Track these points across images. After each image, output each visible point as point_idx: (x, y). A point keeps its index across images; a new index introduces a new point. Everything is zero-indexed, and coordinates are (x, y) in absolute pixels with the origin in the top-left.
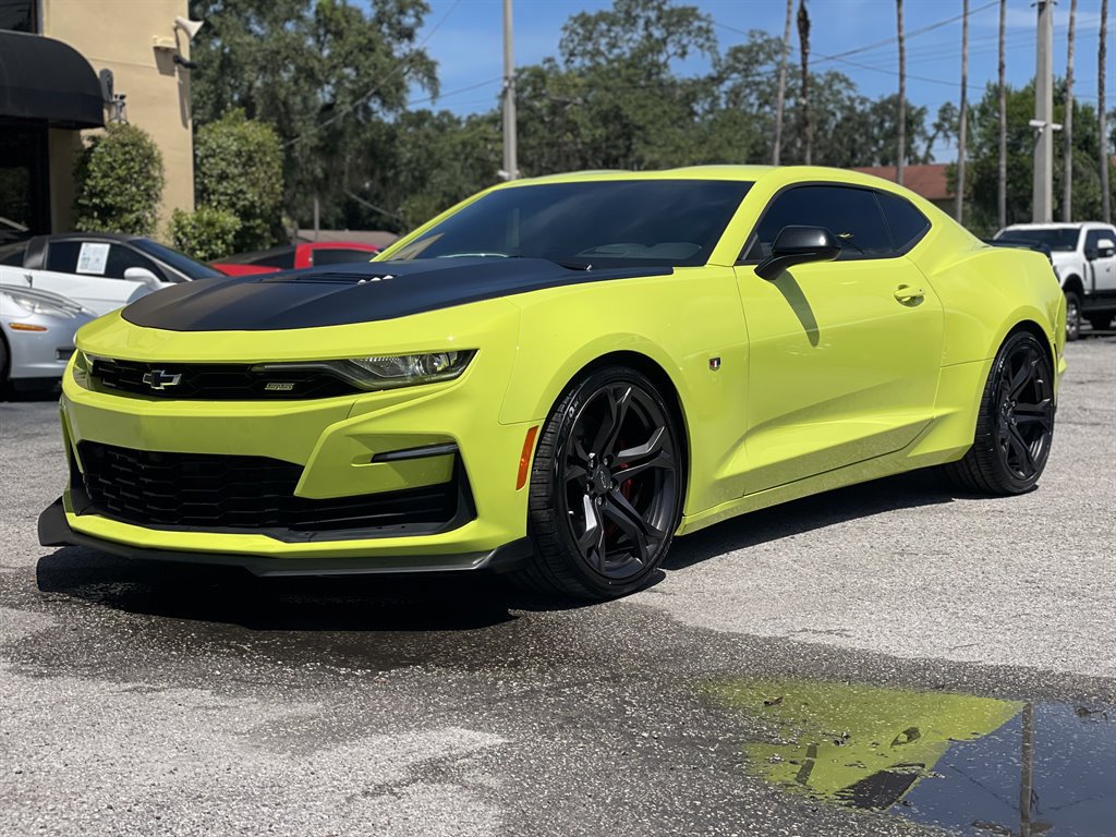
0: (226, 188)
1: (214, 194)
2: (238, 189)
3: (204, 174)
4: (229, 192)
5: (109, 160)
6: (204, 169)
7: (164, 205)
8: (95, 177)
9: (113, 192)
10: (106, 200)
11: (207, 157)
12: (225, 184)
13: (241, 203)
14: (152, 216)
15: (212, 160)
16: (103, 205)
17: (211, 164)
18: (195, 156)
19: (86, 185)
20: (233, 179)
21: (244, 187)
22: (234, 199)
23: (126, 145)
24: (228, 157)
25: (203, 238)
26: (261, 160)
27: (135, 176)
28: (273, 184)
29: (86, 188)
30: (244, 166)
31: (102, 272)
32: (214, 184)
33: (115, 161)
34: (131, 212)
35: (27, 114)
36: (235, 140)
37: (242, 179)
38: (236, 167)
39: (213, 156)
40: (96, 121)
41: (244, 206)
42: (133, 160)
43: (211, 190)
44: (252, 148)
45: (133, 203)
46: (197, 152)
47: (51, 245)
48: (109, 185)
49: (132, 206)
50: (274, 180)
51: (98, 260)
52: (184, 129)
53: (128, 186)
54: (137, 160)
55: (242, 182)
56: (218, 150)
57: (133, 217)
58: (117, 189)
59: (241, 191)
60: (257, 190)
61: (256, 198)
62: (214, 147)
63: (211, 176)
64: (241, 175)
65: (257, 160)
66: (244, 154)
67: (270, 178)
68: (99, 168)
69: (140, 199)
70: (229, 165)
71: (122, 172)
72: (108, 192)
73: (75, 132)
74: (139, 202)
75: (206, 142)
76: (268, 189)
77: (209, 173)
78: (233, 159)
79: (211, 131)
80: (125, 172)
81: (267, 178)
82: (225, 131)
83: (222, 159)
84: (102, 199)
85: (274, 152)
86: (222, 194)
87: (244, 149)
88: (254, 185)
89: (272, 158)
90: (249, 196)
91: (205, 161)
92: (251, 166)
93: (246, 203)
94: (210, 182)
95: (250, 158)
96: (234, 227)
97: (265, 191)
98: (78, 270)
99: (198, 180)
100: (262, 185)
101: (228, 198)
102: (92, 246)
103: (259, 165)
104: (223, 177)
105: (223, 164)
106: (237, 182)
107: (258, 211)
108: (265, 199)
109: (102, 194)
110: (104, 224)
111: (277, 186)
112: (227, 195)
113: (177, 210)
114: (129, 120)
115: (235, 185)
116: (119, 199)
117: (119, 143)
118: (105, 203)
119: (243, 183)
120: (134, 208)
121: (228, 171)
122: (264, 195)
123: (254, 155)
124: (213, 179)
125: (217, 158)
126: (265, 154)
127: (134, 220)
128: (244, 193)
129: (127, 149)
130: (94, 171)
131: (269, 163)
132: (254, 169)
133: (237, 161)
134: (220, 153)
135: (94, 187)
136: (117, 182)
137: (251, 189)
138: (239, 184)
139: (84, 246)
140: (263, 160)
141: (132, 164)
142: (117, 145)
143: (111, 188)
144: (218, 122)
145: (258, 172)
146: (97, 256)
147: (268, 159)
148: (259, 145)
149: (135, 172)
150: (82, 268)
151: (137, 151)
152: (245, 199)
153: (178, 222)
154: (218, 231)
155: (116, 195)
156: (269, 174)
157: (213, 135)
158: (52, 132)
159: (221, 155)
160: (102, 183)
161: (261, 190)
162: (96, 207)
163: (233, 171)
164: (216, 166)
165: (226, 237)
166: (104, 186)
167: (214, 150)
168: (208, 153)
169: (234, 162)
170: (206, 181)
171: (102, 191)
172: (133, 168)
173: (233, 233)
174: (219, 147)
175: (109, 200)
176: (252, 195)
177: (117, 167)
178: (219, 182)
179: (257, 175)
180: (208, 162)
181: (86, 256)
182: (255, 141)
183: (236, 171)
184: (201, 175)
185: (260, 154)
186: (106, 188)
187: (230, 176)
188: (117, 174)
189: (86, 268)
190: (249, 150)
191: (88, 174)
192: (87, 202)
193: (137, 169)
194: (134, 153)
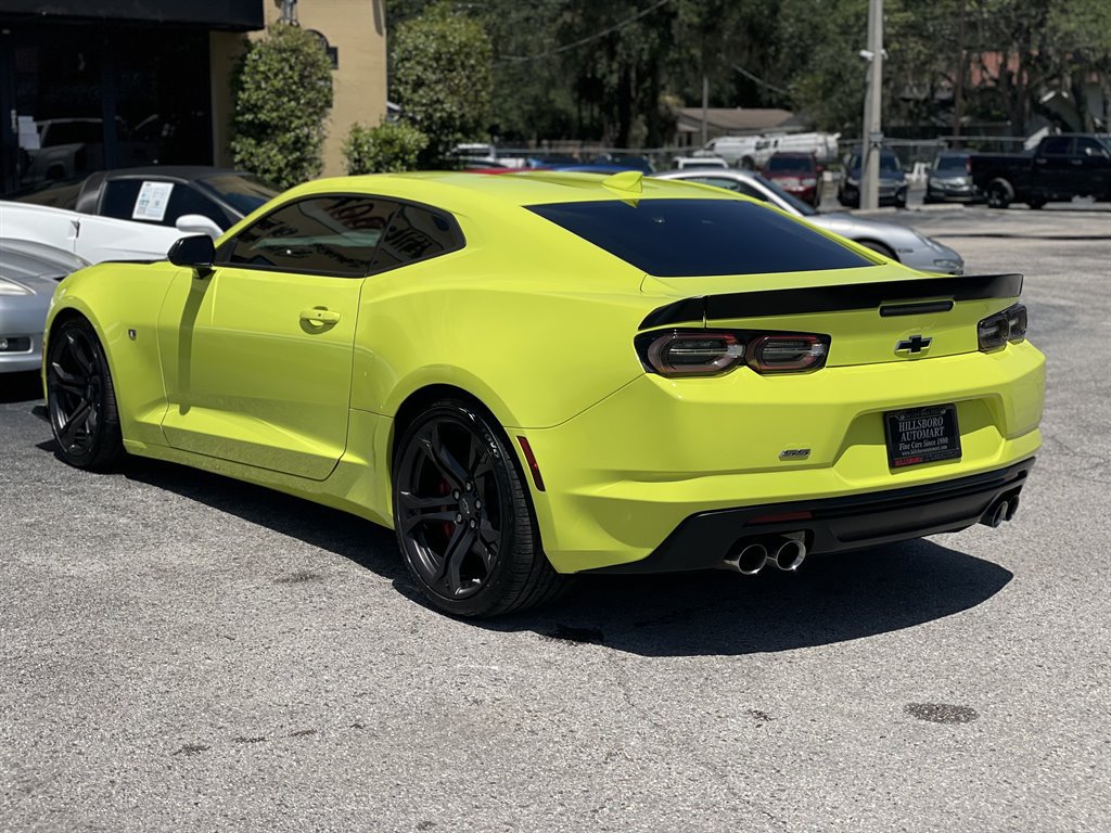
0: (422, 97)
1: (408, 104)
2: (435, 98)
3: (399, 80)
4: (424, 101)
5: (262, 68)
6: (399, 75)
7: (331, 120)
8: (249, 89)
9: (268, 107)
10: (259, 116)
11: (402, 60)
12: (421, 92)
13: (438, 115)
14: (318, 132)
15: (408, 65)
16: (257, 121)
17: (407, 69)
18: (389, 57)
19: (239, 99)
20: (429, 86)
21: (441, 96)
22: (430, 111)
23: (285, 51)
24: (425, 60)
25: (380, 158)
26: (462, 64)
27: (294, 87)
28: (477, 92)
29: (239, 102)
30: (442, 72)
31: (161, 218)
32: (409, 91)
33: (269, 70)
34: (288, 130)
35: (160, 17)
36: (434, 40)
37: (440, 87)
38: (434, 73)
39: (408, 59)
40: (260, 25)
41: (441, 118)
42: (291, 68)
44: (452, 50)
45: (293, 119)
46: (393, 54)
47: (112, 184)
48: (264, 97)
49: (291, 122)
50: (479, 87)
51: (157, 203)
52: (376, 35)
53: (286, 99)
54: (297, 68)
55: (441, 92)
56: (414, 53)
57: (290, 136)
58: (272, 104)
59: (438, 101)
60: (456, 99)
61: (454, 109)
62: (411, 48)
63: (407, 83)
64: (438, 82)
65: (459, 63)
66: (443, 56)
67: (474, 85)
68: (252, 78)
69: (299, 114)
70: (425, 69)
71: (278, 83)
72: (262, 107)
74: (300, 118)
75: (404, 42)
76: (471, 97)
77: (403, 79)
78: (430, 63)
79: (410, 29)
80: (282, 82)
81: (470, 84)
82: (425, 29)
83: (419, 63)
84: (255, 114)
85: (482, 53)
86: (417, 104)
87: (444, 50)
88: (453, 92)
89: (476, 61)
90: (447, 106)
91: (400, 65)
92: (451, 71)
93: (444, 114)
94: (405, 89)
95: (451, 61)
96: (418, 146)
97: (466, 100)
98: (135, 216)
99: (393, 87)
100: (464, 92)
101: (424, 109)
102: (155, 185)
103: (460, 69)
104: (419, 84)
105: (420, 68)
106: (432, 90)
107: (458, 123)
108: (467, 109)
109: (254, 108)
110: (259, 144)
111: (483, 93)
112: (423, 105)
113: (356, 124)
114: (300, 21)
115: (432, 93)
116: (274, 115)
117: (275, 49)
118: (259, 119)
119: (441, 90)
120: (293, 126)
121: (424, 77)
122: (465, 104)
123: (455, 57)
124: (409, 87)
125: (412, 62)
126: (468, 55)
127: (293, 139)
128: (442, 103)
129: (284, 55)
130: (247, 82)
131: (472, 66)
132: (454, 74)
133: (435, 65)
134: (416, 55)
135: (248, 101)
136: (272, 96)
137: (450, 98)
138: (436, 93)
139: (145, 184)
140: (466, 63)
141: (290, 73)
142: (272, 51)
143: (266, 102)
144: (420, 18)
145: (459, 78)
146: (157, 198)
147: (472, 62)
148: (463, 45)
149: (294, 83)
150: (138, 213)
151: (297, 58)
152: (443, 110)
153: (356, 140)
154: (397, 150)
155: (272, 110)
156: (474, 79)
157: (413, 35)
158: (214, 36)
159: (418, 58)
160: (255, 97)
161: (462, 99)
162: (251, 123)
163: (431, 76)
164: (413, 71)
165: (407, 157)
166: (258, 99)
167: (410, 52)
168: (404, 56)
169: (431, 66)
170: (401, 89)
171: (255, 105)
172: (291, 77)
173: (417, 152)
174: (416, 48)
175: (262, 116)
176: (450, 106)
177: (272, 77)
178: (414, 91)
179: (457, 81)
180: (404, 66)
181: (146, 198)
182: (457, 42)
183: (434, 77)
184: (396, 82)
185: (462, 57)
186: (259, 103)
187: (427, 82)
188: (273, 86)
189: (144, 213)
190: (449, 52)
191: (241, 86)
192: (240, 118)
193: (296, 79)
194: (293, 60)
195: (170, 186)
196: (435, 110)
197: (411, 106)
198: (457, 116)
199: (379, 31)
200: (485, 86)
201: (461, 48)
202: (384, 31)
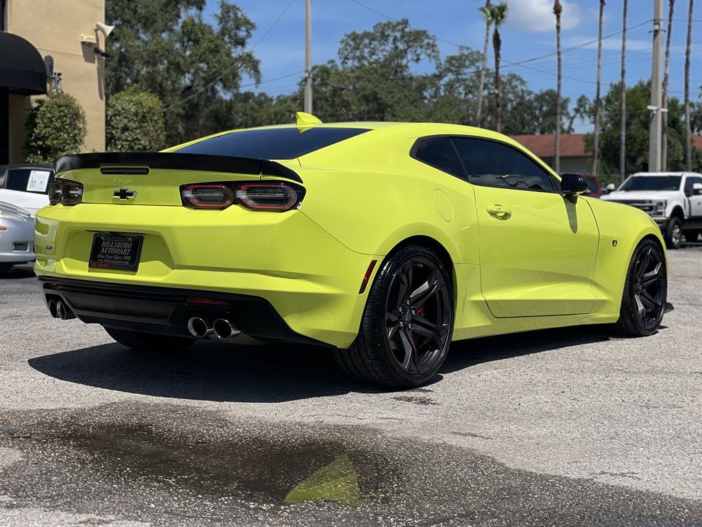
0: (127, 136)
1: (118, 140)
2: (135, 137)
3: (113, 127)
4: (129, 139)
5: (49, 116)
6: (112, 124)
7: (85, 147)
8: (40, 127)
9: (52, 137)
10: (46, 142)
11: (115, 115)
12: (126, 134)
13: (137, 147)
15: (118, 118)
16: (44, 146)
17: (117, 120)
18: (107, 115)
19: (34, 132)
20: (131, 131)
21: (139, 136)
22: (132, 144)
23: (61, 106)
24: (129, 116)
27: (67, 127)
28: (159, 135)
29: (33, 134)
30: (139, 123)
31: (44, 191)
32: (119, 133)
33: (53, 116)
36: (134, 105)
37: (138, 131)
38: (134, 123)
39: (119, 115)
40: (41, 90)
41: (139, 149)
42: (65, 116)
43: (116, 138)
44: (145, 111)
46: (108, 112)
47: (9, 171)
48: (49, 132)
49: (64, 147)
50: (159, 132)
51: (41, 182)
52: (101, 101)
53: (62, 134)
54: (68, 116)
56: (122, 112)
58: (54, 136)
59: (137, 139)
60: (147, 138)
61: (147, 144)
62: (120, 109)
63: (118, 128)
64: (137, 128)
65: (149, 118)
66: (139, 114)
67: (157, 131)
68: (42, 121)
69: (69, 142)
70: (129, 121)
71: (58, 124)
72: (48, 137)
73: (27, 97)
74: (69, 144)
75: (114, 106)
76: (155, 138)
77: (116, 127)
78: (132, 117)
79: (117, 99)
80: (60, 124)
81: (154, 130)
82: (127, 99)
83: (125, 118)
84: (44, 142)
85: (160, 113)
86: (124, 140)
87: (140, 110)
88: (145, 134)
89: (158, 117)
90: (142, 142)
91: (113, 118)
92: (144, 122)
93: (141, 146)
94: (117, 132)
95: (144, 117)
97: (153, 139)
98: (28, 189)
99: (108, 131)
100: (151, 135)
101: (128, 143)
102: (38, 172)
103: (149, 122)
104: (125, 129)
105: (126, 120)
106: (134, 132)
108: (153, 144)
109: (44, 138)
110: (45, 158)
111: (161, 136)
112: (128, 141)
113: (94, 150)
114: (64, 90)
115: (134, 135)
116: (55, 142)
117: (56, 105)
118: (46, 145)
119: (139, 133)
120: (66, 149)
121: (129, 125)
122: (153, 141)
123: (147, 115)
124: (119, 131)
125: (122, 117)
126: (154, 114)
128: (139, 140)
129: (62, 108)
130: (39, 123)
131: (156, 121)
132: (146, 124)
133: (135, 119)
134: (124, 113)
135: (39, 134)
136: (54, 131)
137: (144, 138)
138: (136, 135)
139: (32, 172)
140: (152, 118)
141: (65, 119)
142: (55, 106)
143: (50, 135)
144: (123, 93)
145: (149, 127)
146: (41, 179)
147: (156, 118)
148: (151, 108)
149: (67, 125)
150: (30, 187)
151: (69, 110)
152: (140, 144)
155: (53, 139)
156: (156, 128)
157: (119, 101)
158: (11, 96)
159: (124, 115)
160: (44, 132)
161: (150, 138)
162: (40, 147)
163: (132, 125)
164: (120, 122)
166: (46, 133)
167: (120, 111)
168: (115, 113)
169: (133, 119)
170: (114, 132)
171: (44, 136)
172: (65, 121)
174: (123, 109)
175: (48, 143)
176: (144, 142)
177: (55, 121)
178: (122, 133)
179: (148, 128)
180: (115, 119)
181: (34, 180)
182: (148, 106)
183: (134, 126)
184: (110, 128)
185: (151, 115)
186: (47, 135)
187: (130, 128)
188: (54, 125)
189: (33, 188)
190: (143, 112)
191: (35, 125)
192: (34, 144)
193: (68, 122)
194: (67, 111)
195: (48, 173)
196: (135, 144)
197: (120, 142)
198: (148, 148)
199: (102, 98)
200: (162, 132)
201: (150, 110)
202: (104, 97)
